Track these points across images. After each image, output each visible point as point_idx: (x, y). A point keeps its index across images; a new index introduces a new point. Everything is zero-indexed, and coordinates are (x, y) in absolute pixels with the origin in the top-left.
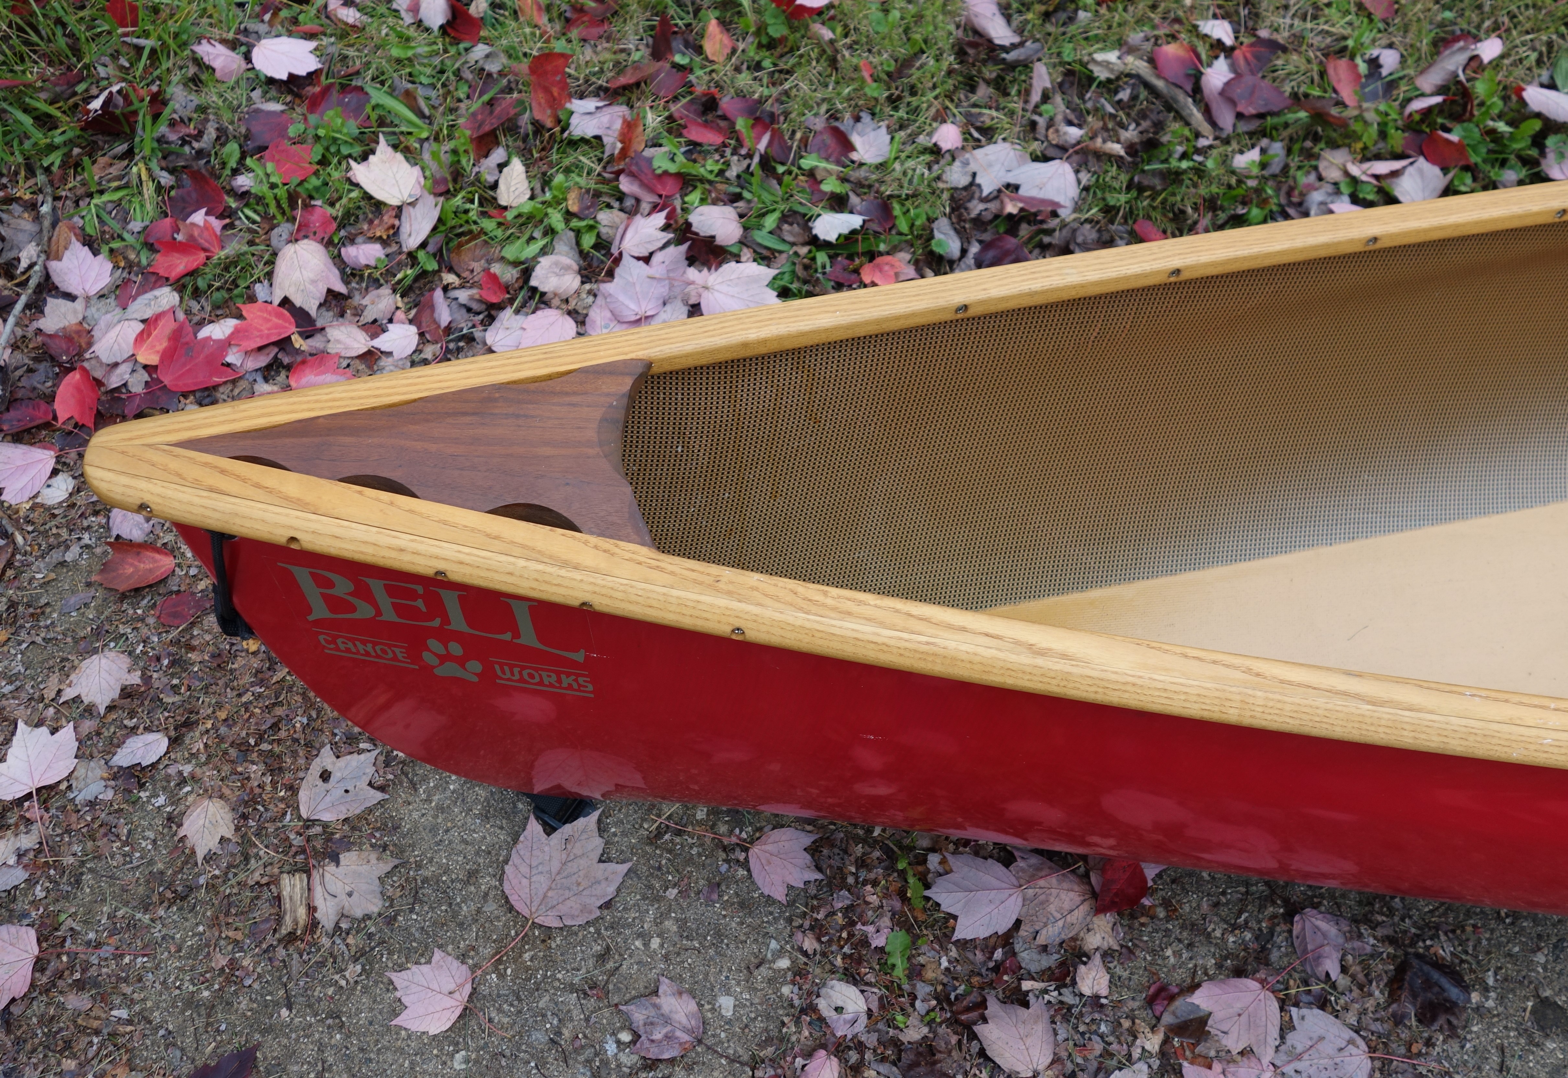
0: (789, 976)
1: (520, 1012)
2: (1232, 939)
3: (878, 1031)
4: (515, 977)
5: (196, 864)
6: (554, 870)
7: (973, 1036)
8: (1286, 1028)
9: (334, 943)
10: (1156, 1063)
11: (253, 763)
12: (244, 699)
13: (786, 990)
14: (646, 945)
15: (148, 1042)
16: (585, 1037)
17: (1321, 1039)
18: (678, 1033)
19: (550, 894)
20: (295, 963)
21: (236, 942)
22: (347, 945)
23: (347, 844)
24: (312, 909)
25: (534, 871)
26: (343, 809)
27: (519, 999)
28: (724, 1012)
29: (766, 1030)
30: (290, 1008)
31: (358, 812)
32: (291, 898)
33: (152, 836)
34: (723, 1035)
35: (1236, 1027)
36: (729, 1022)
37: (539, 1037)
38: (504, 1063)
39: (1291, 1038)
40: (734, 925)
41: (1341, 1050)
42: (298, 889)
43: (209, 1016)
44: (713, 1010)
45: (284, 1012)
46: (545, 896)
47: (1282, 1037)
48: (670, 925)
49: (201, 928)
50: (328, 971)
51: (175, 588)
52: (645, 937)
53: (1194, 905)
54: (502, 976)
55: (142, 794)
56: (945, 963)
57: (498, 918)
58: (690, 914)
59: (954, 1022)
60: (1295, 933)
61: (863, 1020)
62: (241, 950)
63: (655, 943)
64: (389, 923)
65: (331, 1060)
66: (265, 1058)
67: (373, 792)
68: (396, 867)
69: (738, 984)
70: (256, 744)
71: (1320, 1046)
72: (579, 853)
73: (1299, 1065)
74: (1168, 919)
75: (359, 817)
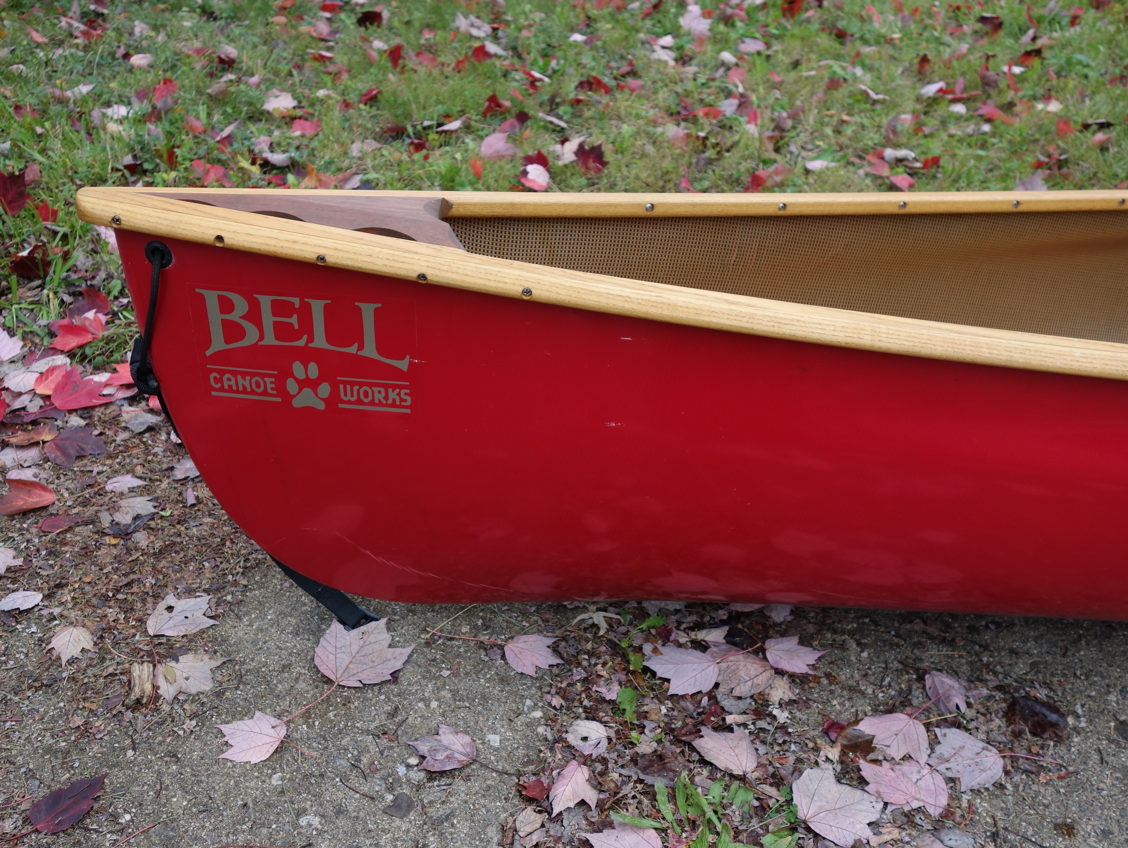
0: (543, 721)
1: (326, 748)
2: (881, 695)
3: (617, 750)
4: (322, 725)
5: (61, 666)
6: (354, 652)
7: (693, 749)
8: (934, 742)
9: (172, 708)
10: (839, 768)
11: (110, 607)
12: (105, 571)
13: (541, 730)
14: (428, 706)
15: (11, 776)
16: (380, 764)
17: (962, 748)
18: (457, 755)
19: (351, 666)
20: (140, 723)
21: (91, 711)
22: (184, 709)
23: (185, 650)
24: (156, 687)
25: (338, 651)
26: (184, 630)
27: (325, 739)
28: (492, 744)
29: (527, 755)
30: (134, 749)
31: (194, 631)
32: (140, 677)
33: (25, 651)
34: (493, 758)
35: (895, 742)
36: (497, 750)
37: (343, 763)
38: (313, 782)
39: (938, 749)
40: (496, 692)
41: (978, 754)
42: (146, 672)
43: (64, 758)
44: (483, 743)
45: (130, 753)
46: (347, 667)
47: (932, 750)
48: (446, 694)
49: (62, 704)
50: (168, 727)
51: (55, 512)
52: (427, 702)
53: (848, 676)
54: (311, 726)
55: (19, 626)
56: (664, 710)
57: (307, 692)
58: (461, 686)
59: (677, 741)
60: (927, 687)
61: (605, 743)
62: (96, 715)
63: (434, 704)
64: (218, 696)
65: (168, 782)
66: (111, 783)
67: (207, 619)
68: (224, 663)
69: (503, 726)
70: (114, 596)
71: (962, 753)
72: (373, 640)
73: (948, 765)
74: (830, 684)
75: (195, 635)
